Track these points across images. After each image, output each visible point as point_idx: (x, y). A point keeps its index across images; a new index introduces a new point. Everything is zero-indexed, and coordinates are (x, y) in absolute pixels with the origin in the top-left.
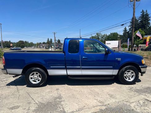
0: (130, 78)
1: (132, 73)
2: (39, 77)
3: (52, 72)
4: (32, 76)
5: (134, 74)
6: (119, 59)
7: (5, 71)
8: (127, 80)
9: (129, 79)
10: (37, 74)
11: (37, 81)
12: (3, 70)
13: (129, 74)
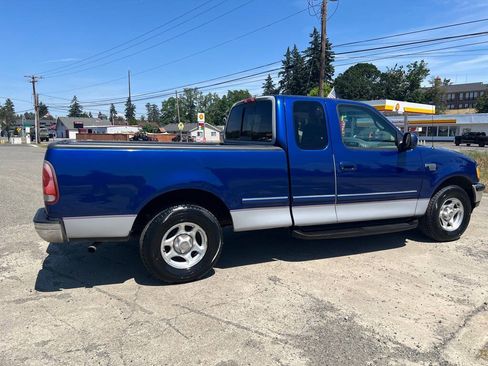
0: (452, 221)
1: (455, 207)
2: (195, 242)
3: (246, 219)
4: (169, 242)
5: (461, 209)
6: (432, 166)
7: (58, 226)
8: (445, 227)
9: (449, 225)
10: (188, 229)
11: (187, 256)
12: (38, 225)
13: (449, 211)
